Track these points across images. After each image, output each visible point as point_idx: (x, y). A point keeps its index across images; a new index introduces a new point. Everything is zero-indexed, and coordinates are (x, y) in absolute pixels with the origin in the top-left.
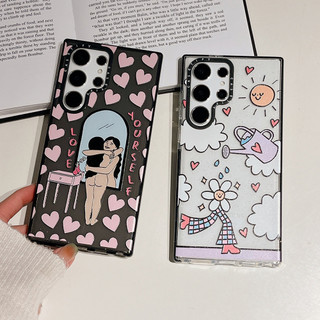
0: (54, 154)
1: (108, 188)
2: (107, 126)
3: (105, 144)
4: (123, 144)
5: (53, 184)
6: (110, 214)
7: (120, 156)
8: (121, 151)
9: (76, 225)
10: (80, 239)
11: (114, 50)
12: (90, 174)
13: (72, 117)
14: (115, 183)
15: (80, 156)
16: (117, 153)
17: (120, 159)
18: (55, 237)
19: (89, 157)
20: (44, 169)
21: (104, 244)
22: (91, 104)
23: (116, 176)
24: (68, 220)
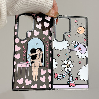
0: (18, 57)
1: (40, 66)
2: (36, 44)
3: (36, 51)
4: (43, 50)
5: (20, 68)
6: (42, 76)
7: (42, 54)
8: (43, 52)
9: (30, 82)
10: (33, 87)
11: (34, 15)
12: (32, 62)
13: (23, 42)
14: (42, 65)
15: (28, 56)
16: (41, 53)
17: (43, 56)
18: (23, 87)
19: (31, 56)
20: (15, 63)
21: (41, 87)
22: (29, 36)
23: (42, 62)
24: (27, 81)
